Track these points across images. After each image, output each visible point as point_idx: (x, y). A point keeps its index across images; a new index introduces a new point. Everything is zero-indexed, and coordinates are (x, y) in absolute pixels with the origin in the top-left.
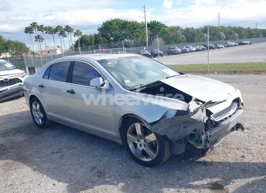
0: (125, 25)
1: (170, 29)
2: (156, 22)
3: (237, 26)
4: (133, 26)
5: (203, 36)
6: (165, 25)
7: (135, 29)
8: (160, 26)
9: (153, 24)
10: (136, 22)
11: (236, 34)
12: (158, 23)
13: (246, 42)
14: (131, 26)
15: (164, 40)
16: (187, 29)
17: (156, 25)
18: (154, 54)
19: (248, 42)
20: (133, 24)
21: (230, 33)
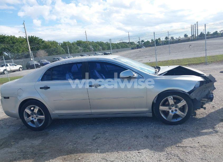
0: (3, 39)
1: (51, 43)
2: (34, 37)
3: (99, 41)
4: (12, 41)
5: (78, 48)
6: (43, 40)
7: (14, 43)
8: (38, 41)
9: (32, 39)
10: (14, 37)
11: (100, 47)
12: (36, 38)
13: (108, 53)
14: (9, 40)
15: (47, 52)
16: (64, 43)
17: (34, 39)
18: (42, 64)
19: (110, 53)
20: (11, 39)
21: (96, 46)
